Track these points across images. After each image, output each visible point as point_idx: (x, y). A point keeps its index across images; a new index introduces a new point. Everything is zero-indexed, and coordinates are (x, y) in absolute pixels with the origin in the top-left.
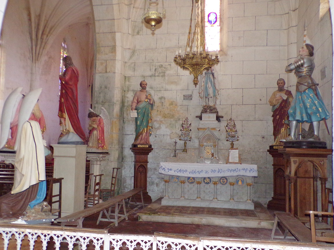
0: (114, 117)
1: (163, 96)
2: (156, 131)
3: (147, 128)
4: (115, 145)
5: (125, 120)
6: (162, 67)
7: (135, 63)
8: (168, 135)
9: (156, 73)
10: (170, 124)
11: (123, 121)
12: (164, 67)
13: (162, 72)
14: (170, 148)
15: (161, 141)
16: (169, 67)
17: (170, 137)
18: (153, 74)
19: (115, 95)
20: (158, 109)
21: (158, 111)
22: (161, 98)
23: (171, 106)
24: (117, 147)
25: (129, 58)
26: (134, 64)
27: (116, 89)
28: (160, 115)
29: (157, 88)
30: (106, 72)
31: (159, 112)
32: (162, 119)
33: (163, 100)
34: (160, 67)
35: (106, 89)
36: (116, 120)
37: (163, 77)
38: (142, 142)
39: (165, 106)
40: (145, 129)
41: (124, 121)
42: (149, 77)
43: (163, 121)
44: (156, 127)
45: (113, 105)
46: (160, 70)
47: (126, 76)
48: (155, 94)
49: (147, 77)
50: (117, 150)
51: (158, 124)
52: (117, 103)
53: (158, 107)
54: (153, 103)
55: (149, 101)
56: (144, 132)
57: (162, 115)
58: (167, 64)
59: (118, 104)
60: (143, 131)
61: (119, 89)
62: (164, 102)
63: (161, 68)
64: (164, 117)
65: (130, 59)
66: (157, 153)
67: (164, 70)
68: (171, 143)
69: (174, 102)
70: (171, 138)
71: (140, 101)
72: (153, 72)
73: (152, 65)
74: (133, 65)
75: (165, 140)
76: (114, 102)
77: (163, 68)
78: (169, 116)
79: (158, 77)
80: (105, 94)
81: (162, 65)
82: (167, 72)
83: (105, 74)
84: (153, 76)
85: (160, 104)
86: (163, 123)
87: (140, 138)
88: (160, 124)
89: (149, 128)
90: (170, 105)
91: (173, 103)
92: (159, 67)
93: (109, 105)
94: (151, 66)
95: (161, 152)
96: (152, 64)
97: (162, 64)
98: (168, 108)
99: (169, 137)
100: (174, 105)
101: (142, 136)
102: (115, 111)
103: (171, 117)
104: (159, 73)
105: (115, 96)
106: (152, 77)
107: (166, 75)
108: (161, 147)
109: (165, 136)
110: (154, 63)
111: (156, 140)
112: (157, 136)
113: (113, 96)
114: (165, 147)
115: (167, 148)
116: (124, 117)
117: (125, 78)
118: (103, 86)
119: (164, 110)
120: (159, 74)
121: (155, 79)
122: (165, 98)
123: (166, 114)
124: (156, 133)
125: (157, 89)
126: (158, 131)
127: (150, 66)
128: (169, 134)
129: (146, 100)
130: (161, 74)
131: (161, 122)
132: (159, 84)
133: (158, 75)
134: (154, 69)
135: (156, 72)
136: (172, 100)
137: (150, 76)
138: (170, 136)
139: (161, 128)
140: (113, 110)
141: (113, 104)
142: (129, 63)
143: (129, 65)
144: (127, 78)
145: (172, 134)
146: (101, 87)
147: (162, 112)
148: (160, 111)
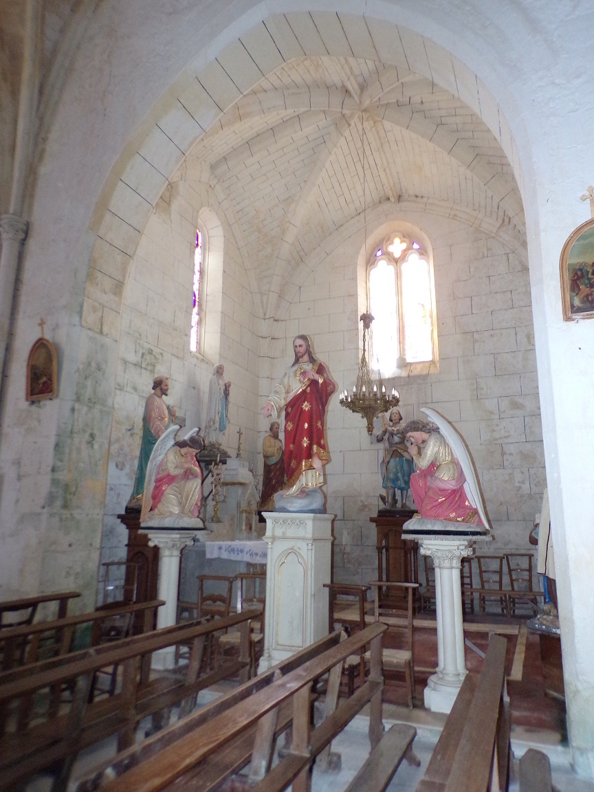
6: (152, 354)
9: (143, 363)
12: (154, 356)
13: (151, 365)
16: (160, 357)
18: (139, 363)
29: (143, 391)
30: (101, 332)
34: (149, 353)
42: (133, 366)
46: (148, 357)
49: (130, 364)
58: (158, 351)
63: (150, 355)
67: (154, 360)
72: (139, 358)
80: (97, 382)
81: (152, 351)
82: (158, 367)
83: (98, 336)
92: (147, 352)
93: (101, 412)
94: (138, 345)
96: (138, 341)
97: (152, 348)
104: (146, 363)
106: (138, 368)
110: (142, 342)
118: (93, 364)
121: (141, 374)
127: (136, 345)
130: (150, 367)
134: (141, 353)
135: (143, 360)
137: (135, 364)
146: (89, 364)
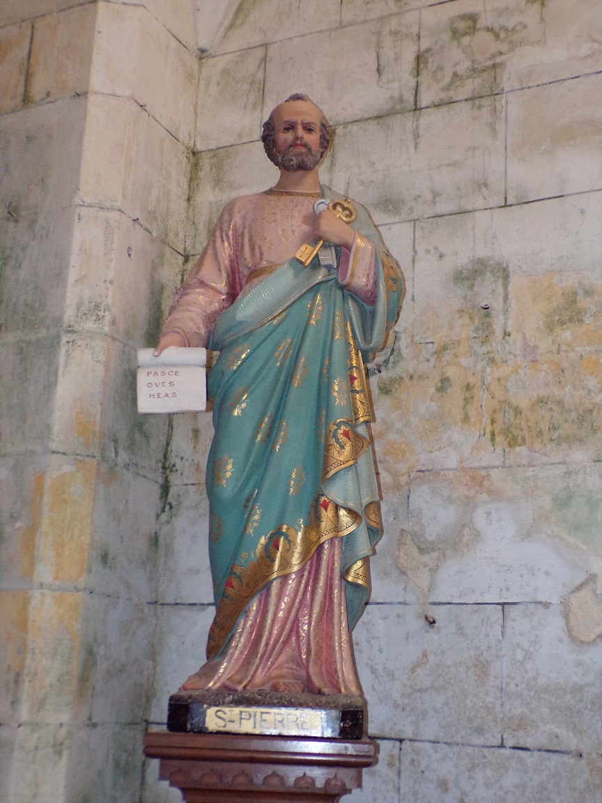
0: (54, 446)
1: (482, 252)
2: (434, 571)
3: (314, 522)
4: (41, 704)
5: (175, 479)
6: (473, 30)
7: (266, 46)
8: (546, 605)
9: (422, 89)
10: (563, 502)
11: (165, 489)
12: (489, 30)
13: (475, 71)
14: (570, 740)
15: (482, 668)
16: (529, 16)
17: (569, 630)
18: (401, 100)
19: (74, 260)
20: (451, 372)
21: (444, 385)
22: (469, 276)
23: (566, 335)
24: (65, 717)
25: (227, 23)
26: (260, 53)
27: (84, 211)
28: (466, 418)
29: (436, 195)
30: (27, 100)
31: (456, 395)
32: (489, 456)
33: (487, 291)
34: (456, 34)
35: (12, 225)
36: (67, 468)
37: (486, 102)
38: (260, 677)
39: (506, 334)
40: (290, 542)
41: (172, 491)
42: (372, 126)
43: (494, 473)
44: (431, 534)
45: (54, 344)
46: (456, 58)
47: (200, 147)
48: (420, 249)
49: (355, 128)
50: (58, 748)
51: (450, 501)
52: (90, 325)
53: (447, 357)
54: (376, 283)
55: (329, 258)
56: (286, 563)
57: (486, 420)
59: (91, 335)
60: (268, 556)
61: (114, 215)
62: (497, 305)
63: (466, 40)
64: (506, 431)
65: (231, 26)
66: (443, 785)
67: (494, 46)
68: (577, 689)
69: (589, 293)
70: (573, 639)
71: (256, 273)
72: (401, 79)
73: (394, 33)
74: (252, 63)
75: (520, 655)
76: (58, 321)
77: (483, 38)
78: (544, 426)
79: (445, 108)
81: (473, 18)
82: (517, 63)
84: (402, 112)
85: (464, 329)
86: (494, 494)
87: (245, 626)
88: (469, 504)
89: (337, 527)
90: (552, 324)
91: (584, 302)
92: (446, 36)
93: (21, 351)
94: (388, 42)
95: (479, 776)
96: (393, 24)
98: (535, 348)
99: (554, 625)
100: (588, 320)
101: (264, 611)
102: (65, 390)
103: (567, 429)
104: (447, 80)
105: (73, 275)
106: (395, 121)
107: (507, 80)
108: (480, 731)
109: (513, 612)
110: (411, 18)
111: (433, 660)
112: (439, 613)
113: (60, 275)
114: (522, 724)
115: (543, 741)
116: (173, 459)
117: (195, 167)
119: (504, 370)
120: (448, 88)
121: (416, 135)
122: (504, 273)
123: (524, 404)
124: (432, 587)
125: (434, 202)
126: (450, 568)
127: (379, 45)
128: (555, 600)
129: (305, 253)
130: (470, 86)
131: (478, 479)
132: (454, 164)
133: (444, 95)
134: (409, 57)
135: (425, 78)
136: (571, 280)
137: (378, 117)
138: (566, 616)
139: (477, 535)
140: (50, 387)
141: (53, 331)
142: (228, 57)
143: (225, 72)
144: (206, 162)
145: (585, 593)
147: (482, 397)
148: (468, 387)
